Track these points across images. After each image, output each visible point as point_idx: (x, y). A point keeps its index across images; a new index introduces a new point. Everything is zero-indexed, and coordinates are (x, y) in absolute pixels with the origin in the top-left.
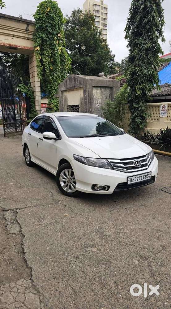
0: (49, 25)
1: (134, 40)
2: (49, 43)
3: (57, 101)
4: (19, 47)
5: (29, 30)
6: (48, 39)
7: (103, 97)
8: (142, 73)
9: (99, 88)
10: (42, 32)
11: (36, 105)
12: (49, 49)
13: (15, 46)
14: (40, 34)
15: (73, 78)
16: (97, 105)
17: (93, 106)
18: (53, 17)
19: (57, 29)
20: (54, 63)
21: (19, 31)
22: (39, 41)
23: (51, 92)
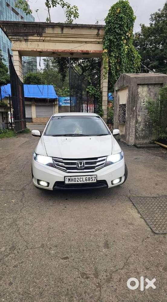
0: (118, 26)
2: (116, 43)
4: (90, 51)
5: (100, 34)
6: (115, 40)
7: (150, 95)
9: (146, 86)
10: (110, 34)
11: (103, 105)
12: (117, 50)
13: (86, 51)
14: (108, 36)
15: (123, 77)
16: (143, 104)
17: (138, 105)
18: (122, 17)
19: (125, 28)
21: (90, 37)
22: (107, 43)
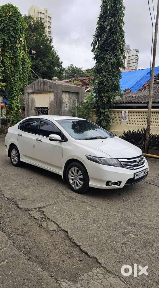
0: (11, 29)
1: (100, 54)
2: (11, 45)
3: (18, 102)
6: (10, 42)
7: (70, 101)
8: (108, 83)
9: (68, 93)
10: (4, 34)
12: (11, 51)
14: (2, 35)
15: (42, 82)
16: (66, 108)
17: (63, 109)
18: (15, 22)
19: (19, 33)
20: (16, 65)
22: (1, 42)
23: (12, 93)
